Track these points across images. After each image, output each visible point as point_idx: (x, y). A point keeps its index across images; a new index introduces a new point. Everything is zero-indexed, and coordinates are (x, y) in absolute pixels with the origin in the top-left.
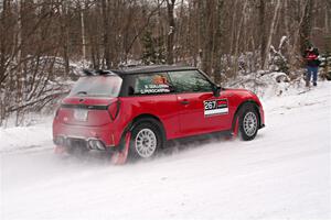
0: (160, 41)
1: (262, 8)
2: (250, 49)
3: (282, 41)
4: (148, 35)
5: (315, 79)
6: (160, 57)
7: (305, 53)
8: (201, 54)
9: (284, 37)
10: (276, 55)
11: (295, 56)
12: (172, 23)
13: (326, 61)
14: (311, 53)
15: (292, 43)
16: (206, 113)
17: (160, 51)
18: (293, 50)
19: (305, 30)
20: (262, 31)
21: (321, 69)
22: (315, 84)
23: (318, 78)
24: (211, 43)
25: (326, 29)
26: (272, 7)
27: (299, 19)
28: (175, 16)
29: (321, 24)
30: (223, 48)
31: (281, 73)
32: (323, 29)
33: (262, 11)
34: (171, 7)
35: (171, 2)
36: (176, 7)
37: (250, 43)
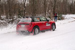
0: (22, 11)
1: (45, 4)
2: (42, 13)
4: (19, 10)
5: (56, 20)
6: (22, 15)
7: (54, 14)
8: (31, 14)
9: (50, 11)
10: (48, 14)
11: (52, 15)
12: (25, 7)
13: (59, 16)
14: (56, 14)
15: (51, 12)
16: (47, 25)
17: (22, 14)
18: (52, 13)
19: (54, 9)
20: (45, 9)
21: (58, 18)
22: (56, 21)
23: (57, 20)
25: (59, 9)
26: (47, 4)
27: (53, 7)
28: (26, 6)
29: (58, 8)
30: (36, 13)
31: (49, 19)
32: (58, 9)
33: (45, 5)
34: (24, 4)
35: (24, 2)
36: (26, 3)
37: (42, 12)
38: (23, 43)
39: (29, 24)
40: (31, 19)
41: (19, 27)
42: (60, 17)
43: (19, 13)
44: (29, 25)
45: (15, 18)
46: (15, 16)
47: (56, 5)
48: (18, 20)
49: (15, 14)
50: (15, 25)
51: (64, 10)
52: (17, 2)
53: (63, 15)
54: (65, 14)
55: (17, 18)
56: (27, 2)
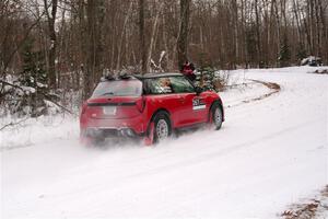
0: (41, 56)
1: (141, 24)
3: (162, 55)
4: (28, 49)
6: (41, 72)
7: (183, 68)
8: (83, 68)
9: (164, 52)
10: (157, 69)
12: (53, 36)
13: (201, 76)
15: (171, 57)
16: (194, 108)
17: (41, 66)
18: (171, 65)
19: (182, 45)
20: (143, 46)
21: (197, 82)
24: (92, 57)
25: (201, 45)
26: (151, 24)
27: (176, 36)
28: (57, 31)
29: (196, 40)
32: (199, 45)
33: (142, 28)
34: (51, 21)
35: (51, 16)
36: (56, 21)
37: (132, 58)
38: (42, 197)
39: (134, 104)
40: (141, 83)
41: (94, 115)
42: (206, 79)
43: (26, 61)
44: (134, 107)
45: (7, 88)
46: (9, 77)
47: (189, 27)
48: (21, 93)
49: (6, 66)
50: (9, 116)
51: (223, 50)
52: (15, 11)
53: (221, 73)
54: (230, 68)
55: (16, 87)
56: (63, 15)
